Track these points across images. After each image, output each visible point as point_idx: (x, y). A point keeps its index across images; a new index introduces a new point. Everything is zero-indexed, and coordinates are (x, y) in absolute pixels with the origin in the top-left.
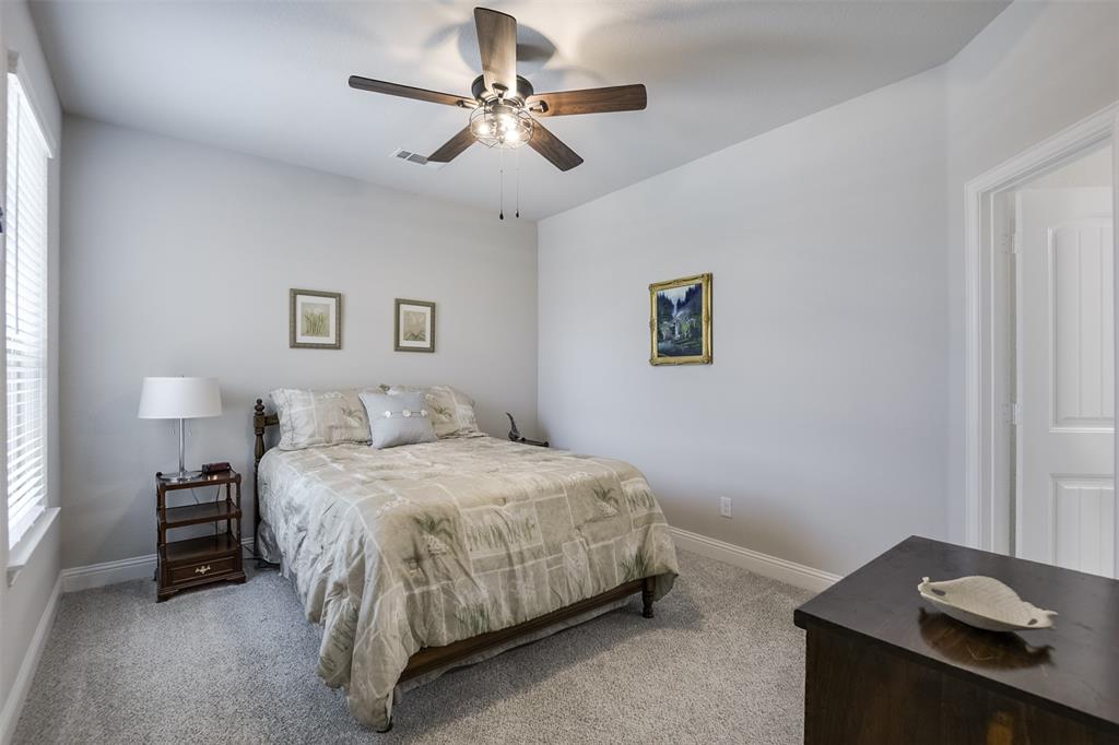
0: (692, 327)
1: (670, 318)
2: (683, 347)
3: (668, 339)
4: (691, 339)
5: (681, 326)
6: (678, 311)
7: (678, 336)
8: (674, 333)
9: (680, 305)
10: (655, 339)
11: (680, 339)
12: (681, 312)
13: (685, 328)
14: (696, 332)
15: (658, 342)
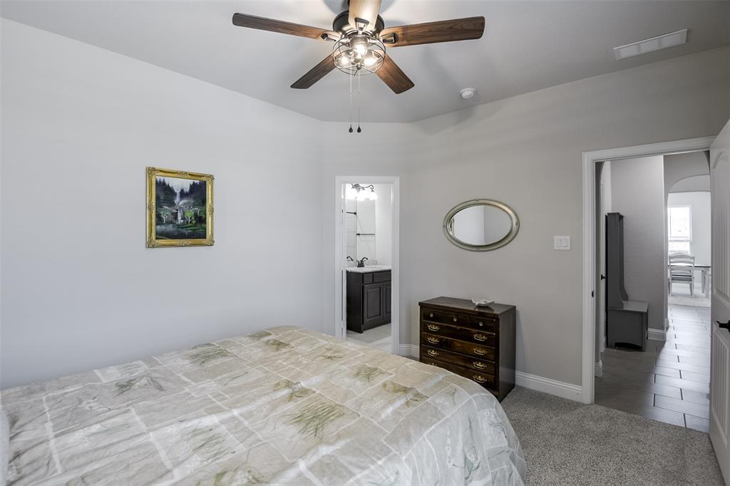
0: (196, 215)
1: (172, 204)
2: (186, 232)
3: (168, 223)
4: (195, 225)
5: (184, 213)
6: (181, 200)
7: (180, 221)
8: (176, 218)
9: (183, 195)
10: (154, 221)
11: (183, 224)
12: (184, 201)
13: (190, 214)
14: (201, 220)
15: (157, 224)
